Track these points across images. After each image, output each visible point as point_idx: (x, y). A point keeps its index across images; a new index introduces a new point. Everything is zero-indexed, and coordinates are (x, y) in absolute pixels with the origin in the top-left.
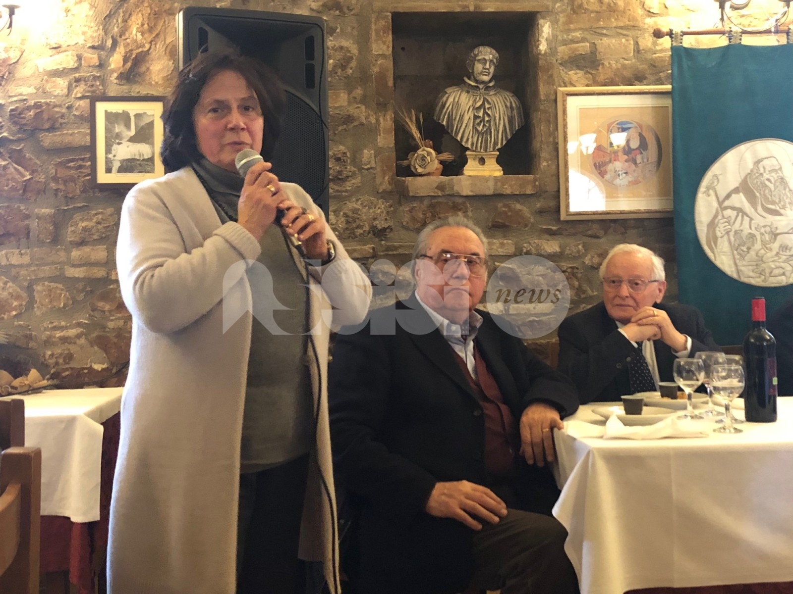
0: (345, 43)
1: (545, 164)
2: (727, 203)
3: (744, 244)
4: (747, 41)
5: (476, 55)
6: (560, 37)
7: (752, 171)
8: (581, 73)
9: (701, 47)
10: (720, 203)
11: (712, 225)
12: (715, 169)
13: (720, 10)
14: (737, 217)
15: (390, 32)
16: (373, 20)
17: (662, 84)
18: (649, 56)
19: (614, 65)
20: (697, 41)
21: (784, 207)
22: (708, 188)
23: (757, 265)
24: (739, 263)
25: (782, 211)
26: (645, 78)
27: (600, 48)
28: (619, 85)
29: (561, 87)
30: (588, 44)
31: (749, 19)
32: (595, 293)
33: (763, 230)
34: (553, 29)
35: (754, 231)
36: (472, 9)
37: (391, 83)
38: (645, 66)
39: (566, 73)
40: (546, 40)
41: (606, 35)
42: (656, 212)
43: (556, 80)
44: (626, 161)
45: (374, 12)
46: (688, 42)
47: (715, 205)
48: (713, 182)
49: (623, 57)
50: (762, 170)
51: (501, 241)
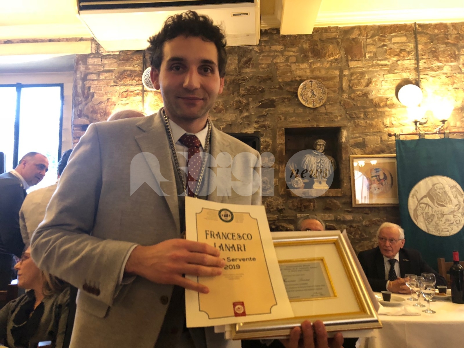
0: (267, 140)
1: (345, 185)
2: (421, 201)
3: (429, 218)
4: (427, 137)
5: (318, 143)
6: (350, 136)
7: (431, 189)
8: (359, 149)
9: (408, 139)
10: (419, 201)
11: (416, 210)
12: (416, 187)
13: (415, 126)
14: (426, 207)
15: (284, 135)
16: (278, 131)
17: (392, 154)
18: (386, 143)
19: (372, 147)
20: (406, 137)
21: (446, 204)
22: (413, 195)
23: (436, 227)
24: (428, 226)
25: (445, 205)
26: (385, 151)
27: (366, 140)
28: (374, 154)
29: (351, 155)
30: (361, 139)
31: (428, 128)
32: (368, 236)
33: (438, 213)
34: (347, 133)
35: (434, 213)
36: (315, 126)
37: (284, 154)
38: (385, 147)
39: (353, 150)
40: (345, 137)
41: (369, 135)
42: (391, 204)
43: (349, 152)
44: (379, 184)
45: (278, 128)
46: (402, 138)
47: (417, 202)
48: (415, 193)
49: (376, 143)
50: (436, 189)
51: (328, 214)
